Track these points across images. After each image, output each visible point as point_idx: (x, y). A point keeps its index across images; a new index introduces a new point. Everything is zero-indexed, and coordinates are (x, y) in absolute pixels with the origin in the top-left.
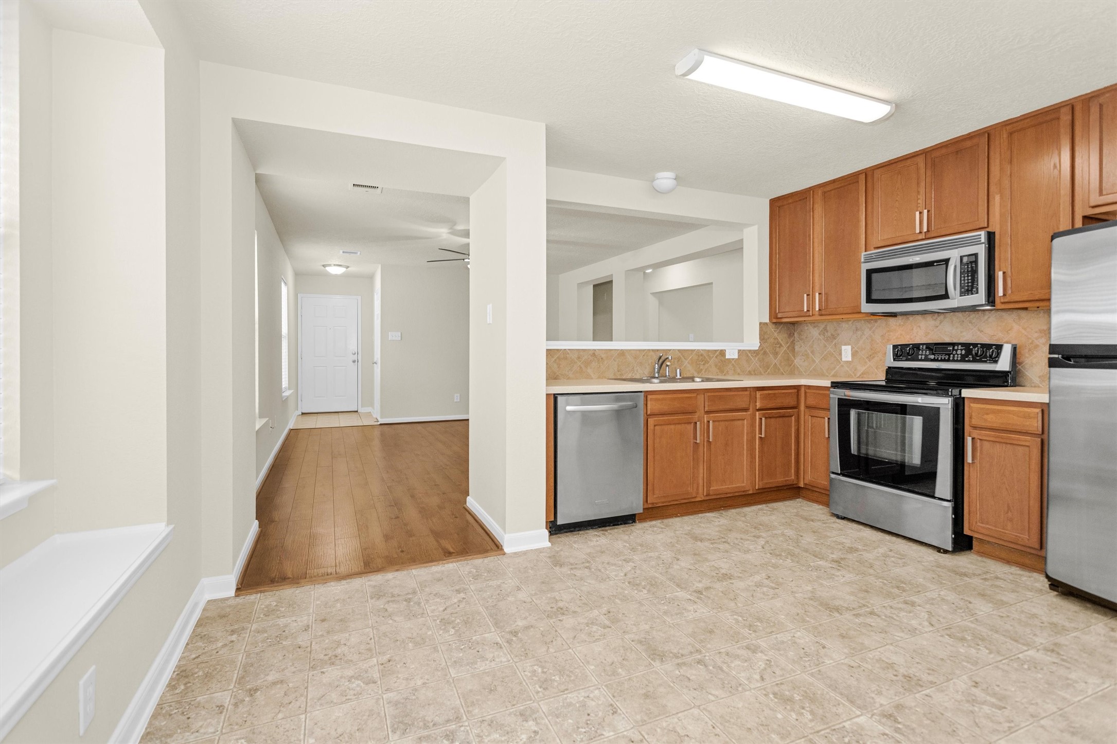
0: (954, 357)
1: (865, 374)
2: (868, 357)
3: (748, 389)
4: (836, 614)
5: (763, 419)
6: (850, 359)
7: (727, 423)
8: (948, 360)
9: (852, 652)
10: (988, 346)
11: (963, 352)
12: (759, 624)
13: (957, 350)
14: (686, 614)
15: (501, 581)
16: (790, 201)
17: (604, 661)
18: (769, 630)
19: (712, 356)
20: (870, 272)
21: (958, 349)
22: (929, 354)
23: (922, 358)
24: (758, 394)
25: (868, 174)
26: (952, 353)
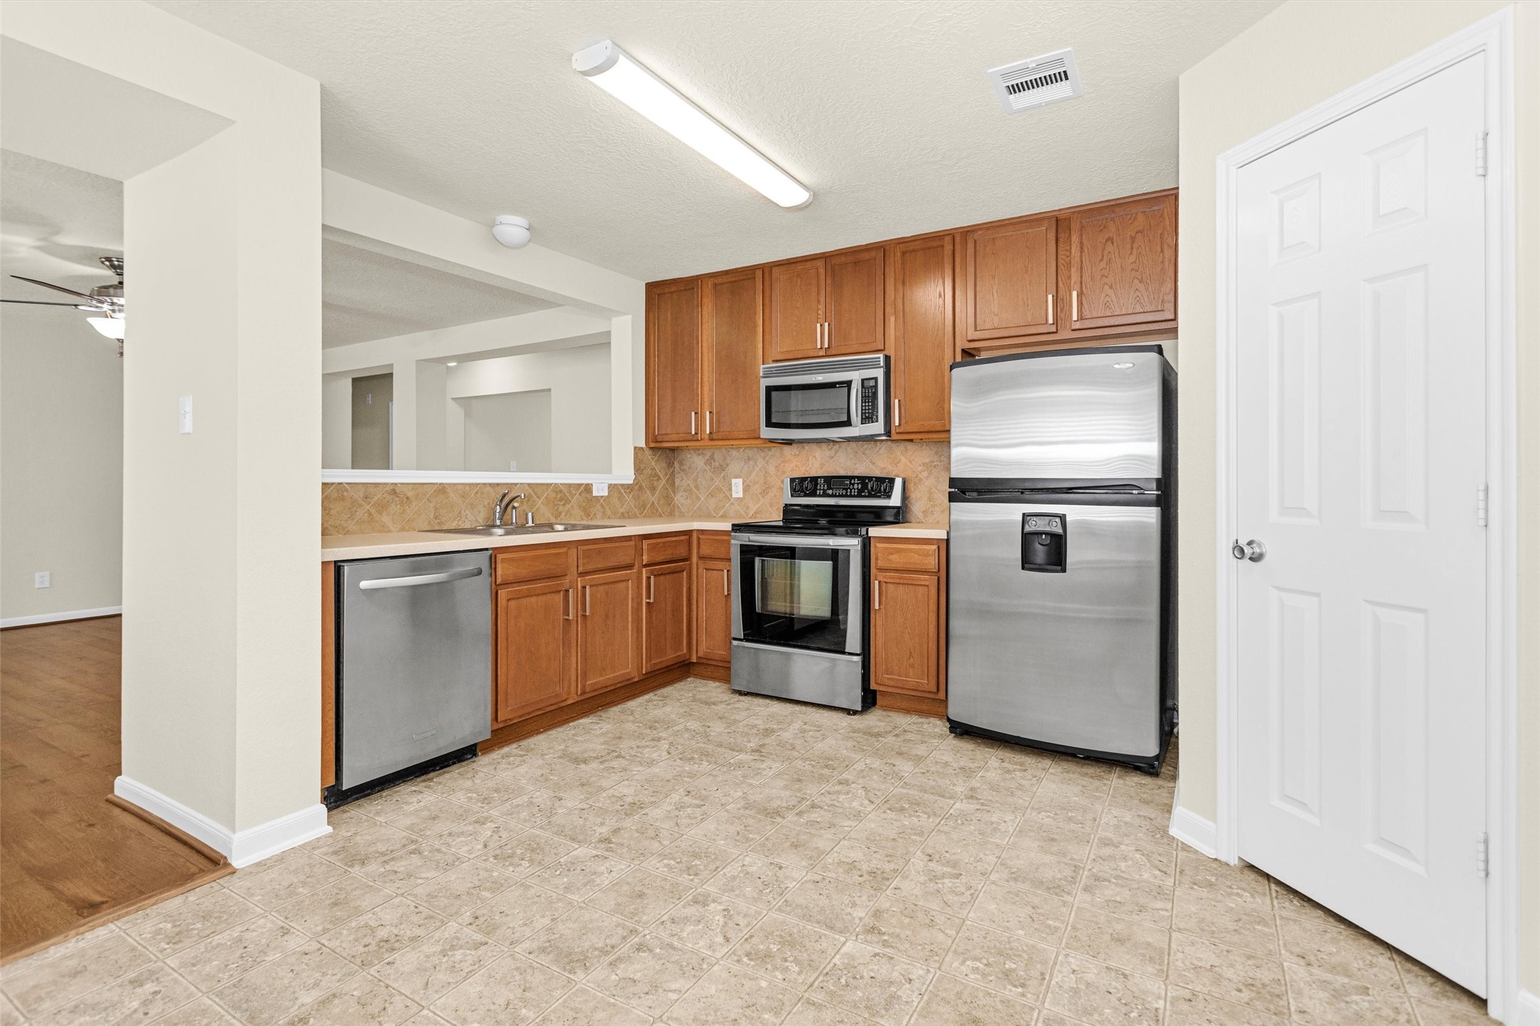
0: (851, 492)
1: (760, 513)
2: (761, 493)
3: (633, 538)
4: (779, 820)
5: (652, 577)
6: (741, 495)
7: (606, 587)
8: (846, 496)
9: (811, 862)
10: (881, 480)
11: (860, 486)
12: (699, 863)
13: (853, 485)
14: (598, 881)
15: (239, 928)
16: (673, 289)
17: (492, 1007)
18: (712, 867)
19: (574, 492)
20: (770, 390)
21: (855, 483)
22: (828, 489)
23: (820, 493)
24: (645, 543)
25: (766, 270)
26: (849, 488)
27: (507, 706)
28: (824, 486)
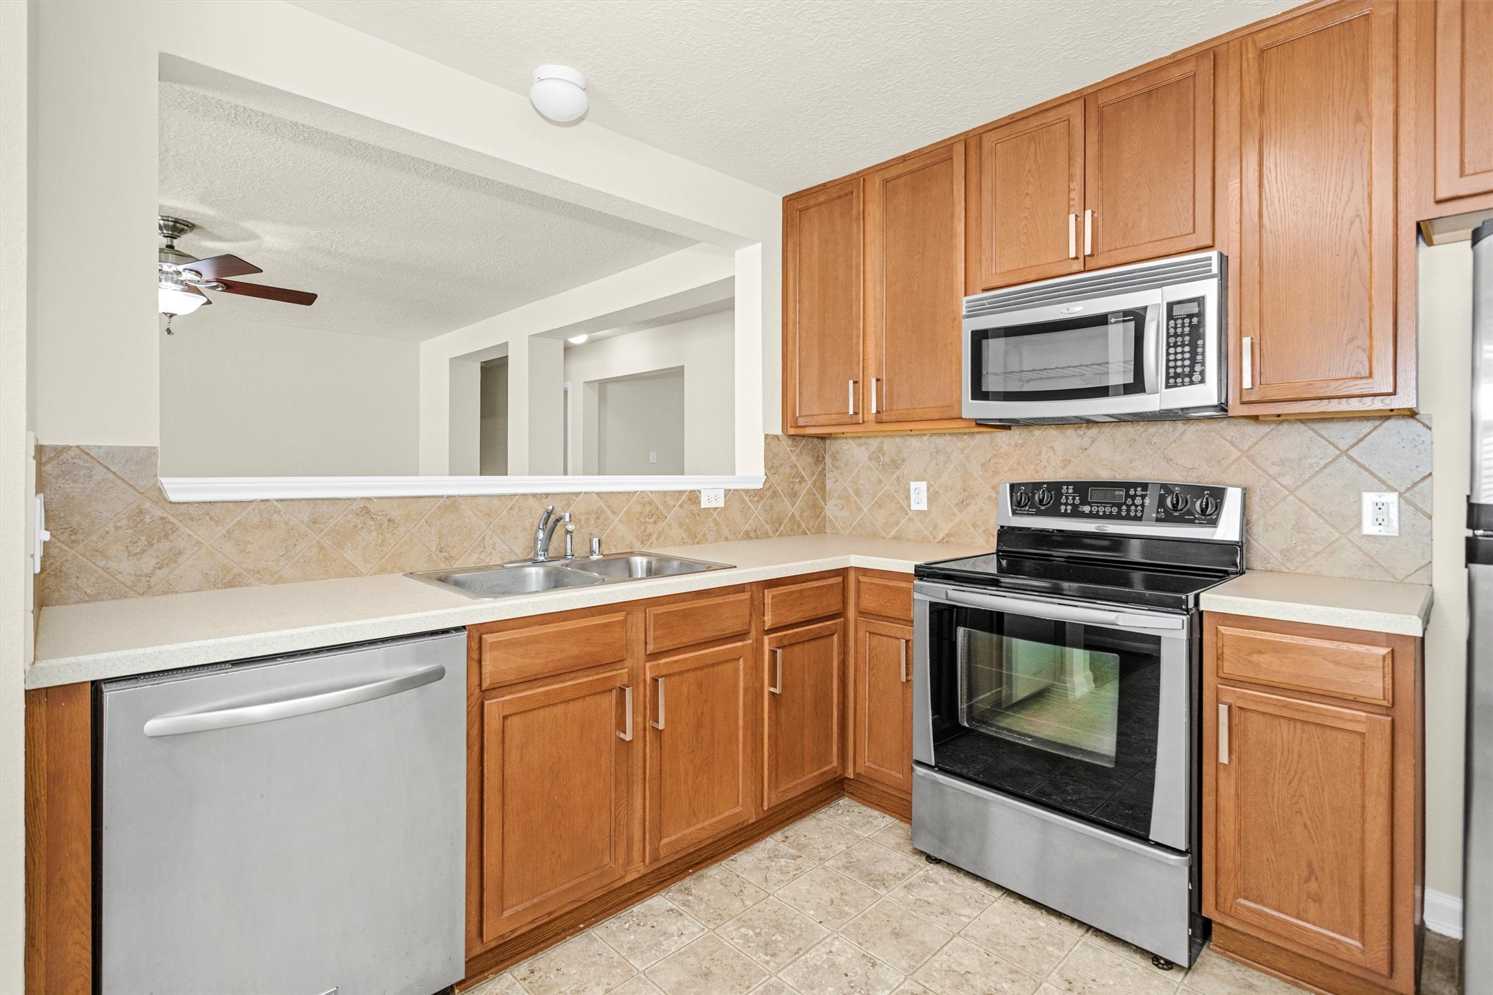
0: (1128, 511)
1: (952, 535)
2: (957, 504)
3: (748, 587)
5: (779, 651)
6: (924, 506)
7: (699, 673)
8: (1118, 517)
10: (1198, 491)
11: (1147, 501)
13: (1133, 498)
16: (822, 199)
19: (671, 503)
20: (979, 337)
21: (1136, 495)
22: (1081, 504)
23: (1066, 510)
24: (769, 594)
25: (972, 141)
26: (1125, 503)
27: (503, 910)
28: (1074, 499)
